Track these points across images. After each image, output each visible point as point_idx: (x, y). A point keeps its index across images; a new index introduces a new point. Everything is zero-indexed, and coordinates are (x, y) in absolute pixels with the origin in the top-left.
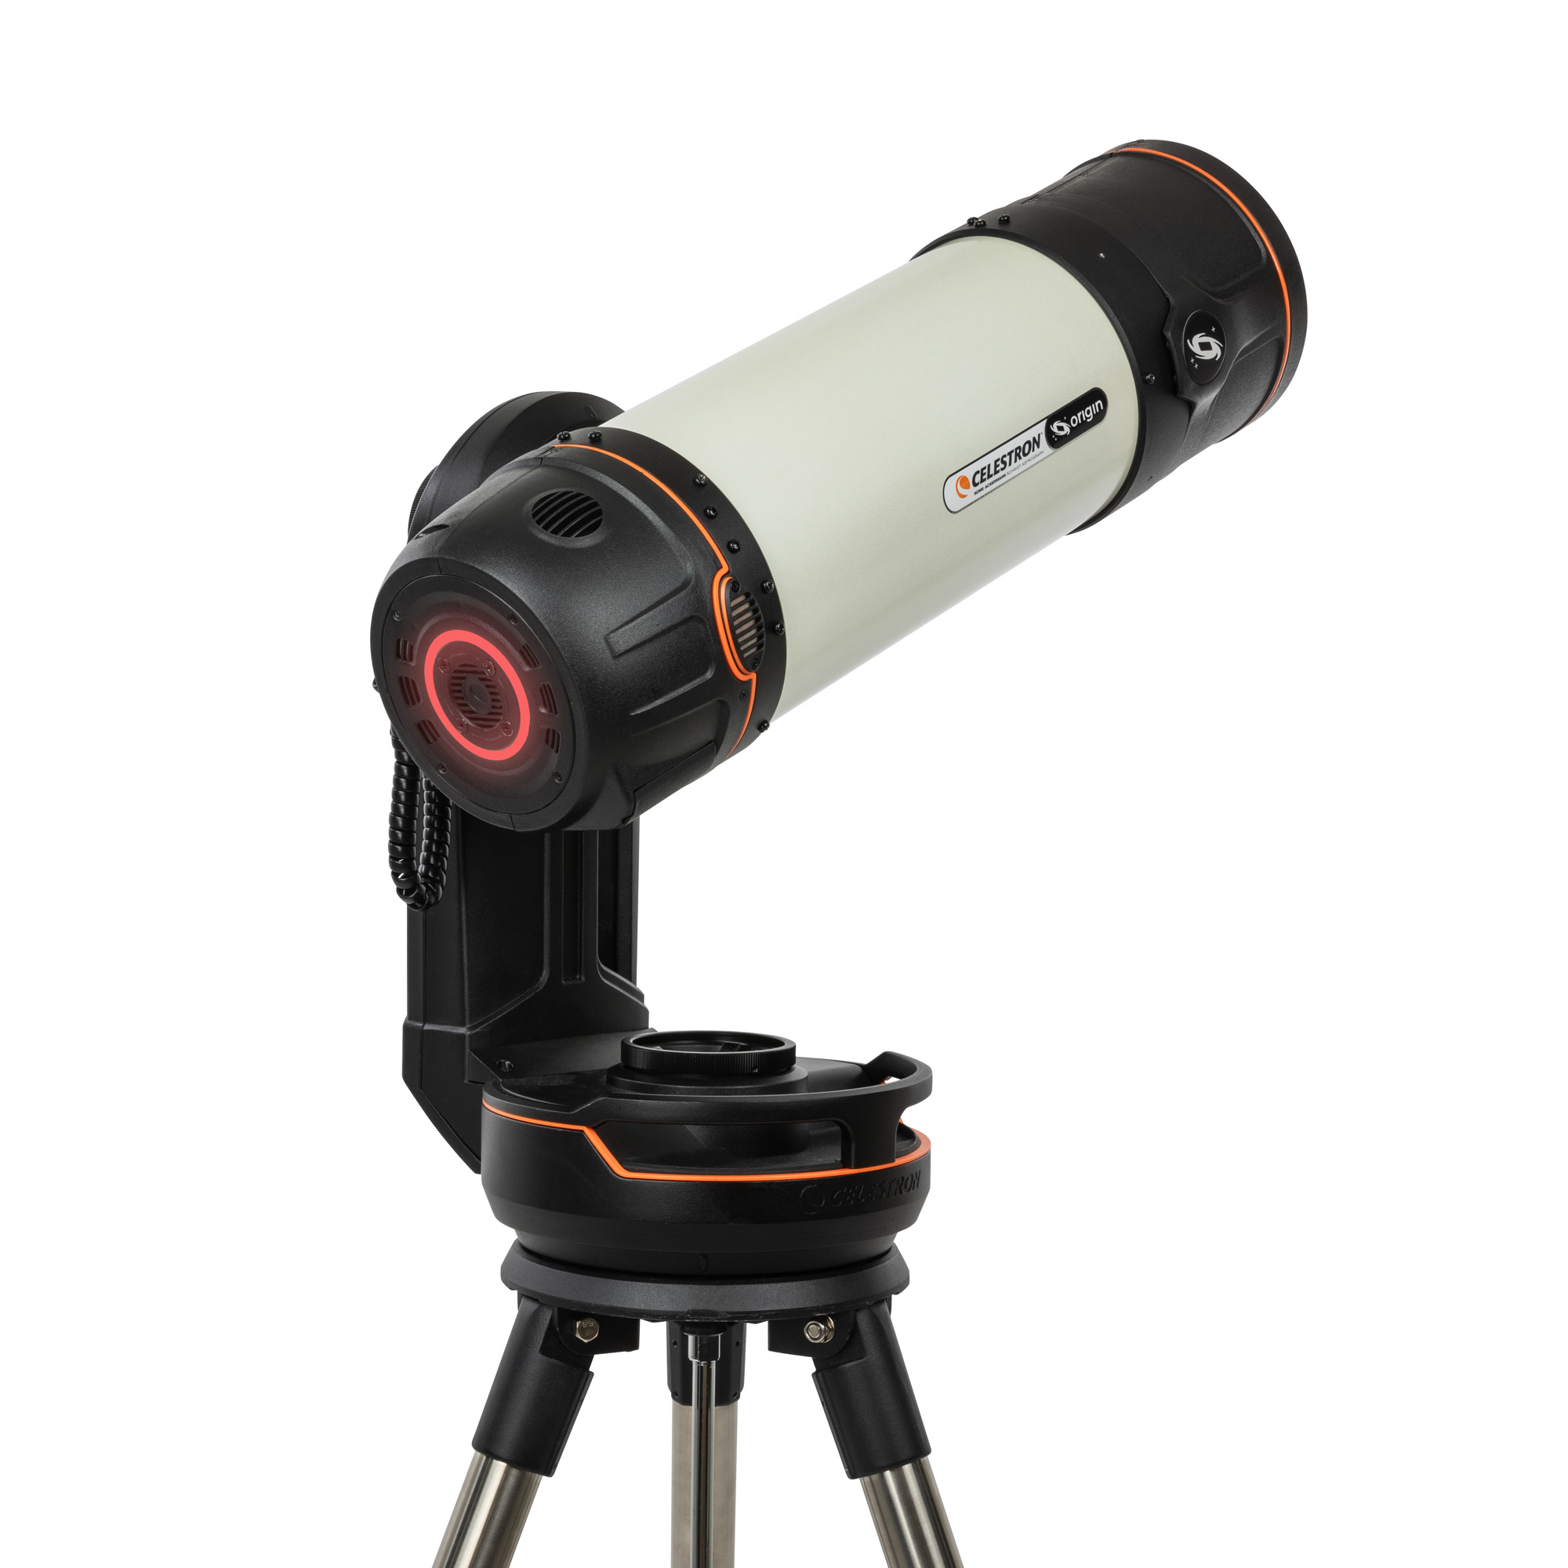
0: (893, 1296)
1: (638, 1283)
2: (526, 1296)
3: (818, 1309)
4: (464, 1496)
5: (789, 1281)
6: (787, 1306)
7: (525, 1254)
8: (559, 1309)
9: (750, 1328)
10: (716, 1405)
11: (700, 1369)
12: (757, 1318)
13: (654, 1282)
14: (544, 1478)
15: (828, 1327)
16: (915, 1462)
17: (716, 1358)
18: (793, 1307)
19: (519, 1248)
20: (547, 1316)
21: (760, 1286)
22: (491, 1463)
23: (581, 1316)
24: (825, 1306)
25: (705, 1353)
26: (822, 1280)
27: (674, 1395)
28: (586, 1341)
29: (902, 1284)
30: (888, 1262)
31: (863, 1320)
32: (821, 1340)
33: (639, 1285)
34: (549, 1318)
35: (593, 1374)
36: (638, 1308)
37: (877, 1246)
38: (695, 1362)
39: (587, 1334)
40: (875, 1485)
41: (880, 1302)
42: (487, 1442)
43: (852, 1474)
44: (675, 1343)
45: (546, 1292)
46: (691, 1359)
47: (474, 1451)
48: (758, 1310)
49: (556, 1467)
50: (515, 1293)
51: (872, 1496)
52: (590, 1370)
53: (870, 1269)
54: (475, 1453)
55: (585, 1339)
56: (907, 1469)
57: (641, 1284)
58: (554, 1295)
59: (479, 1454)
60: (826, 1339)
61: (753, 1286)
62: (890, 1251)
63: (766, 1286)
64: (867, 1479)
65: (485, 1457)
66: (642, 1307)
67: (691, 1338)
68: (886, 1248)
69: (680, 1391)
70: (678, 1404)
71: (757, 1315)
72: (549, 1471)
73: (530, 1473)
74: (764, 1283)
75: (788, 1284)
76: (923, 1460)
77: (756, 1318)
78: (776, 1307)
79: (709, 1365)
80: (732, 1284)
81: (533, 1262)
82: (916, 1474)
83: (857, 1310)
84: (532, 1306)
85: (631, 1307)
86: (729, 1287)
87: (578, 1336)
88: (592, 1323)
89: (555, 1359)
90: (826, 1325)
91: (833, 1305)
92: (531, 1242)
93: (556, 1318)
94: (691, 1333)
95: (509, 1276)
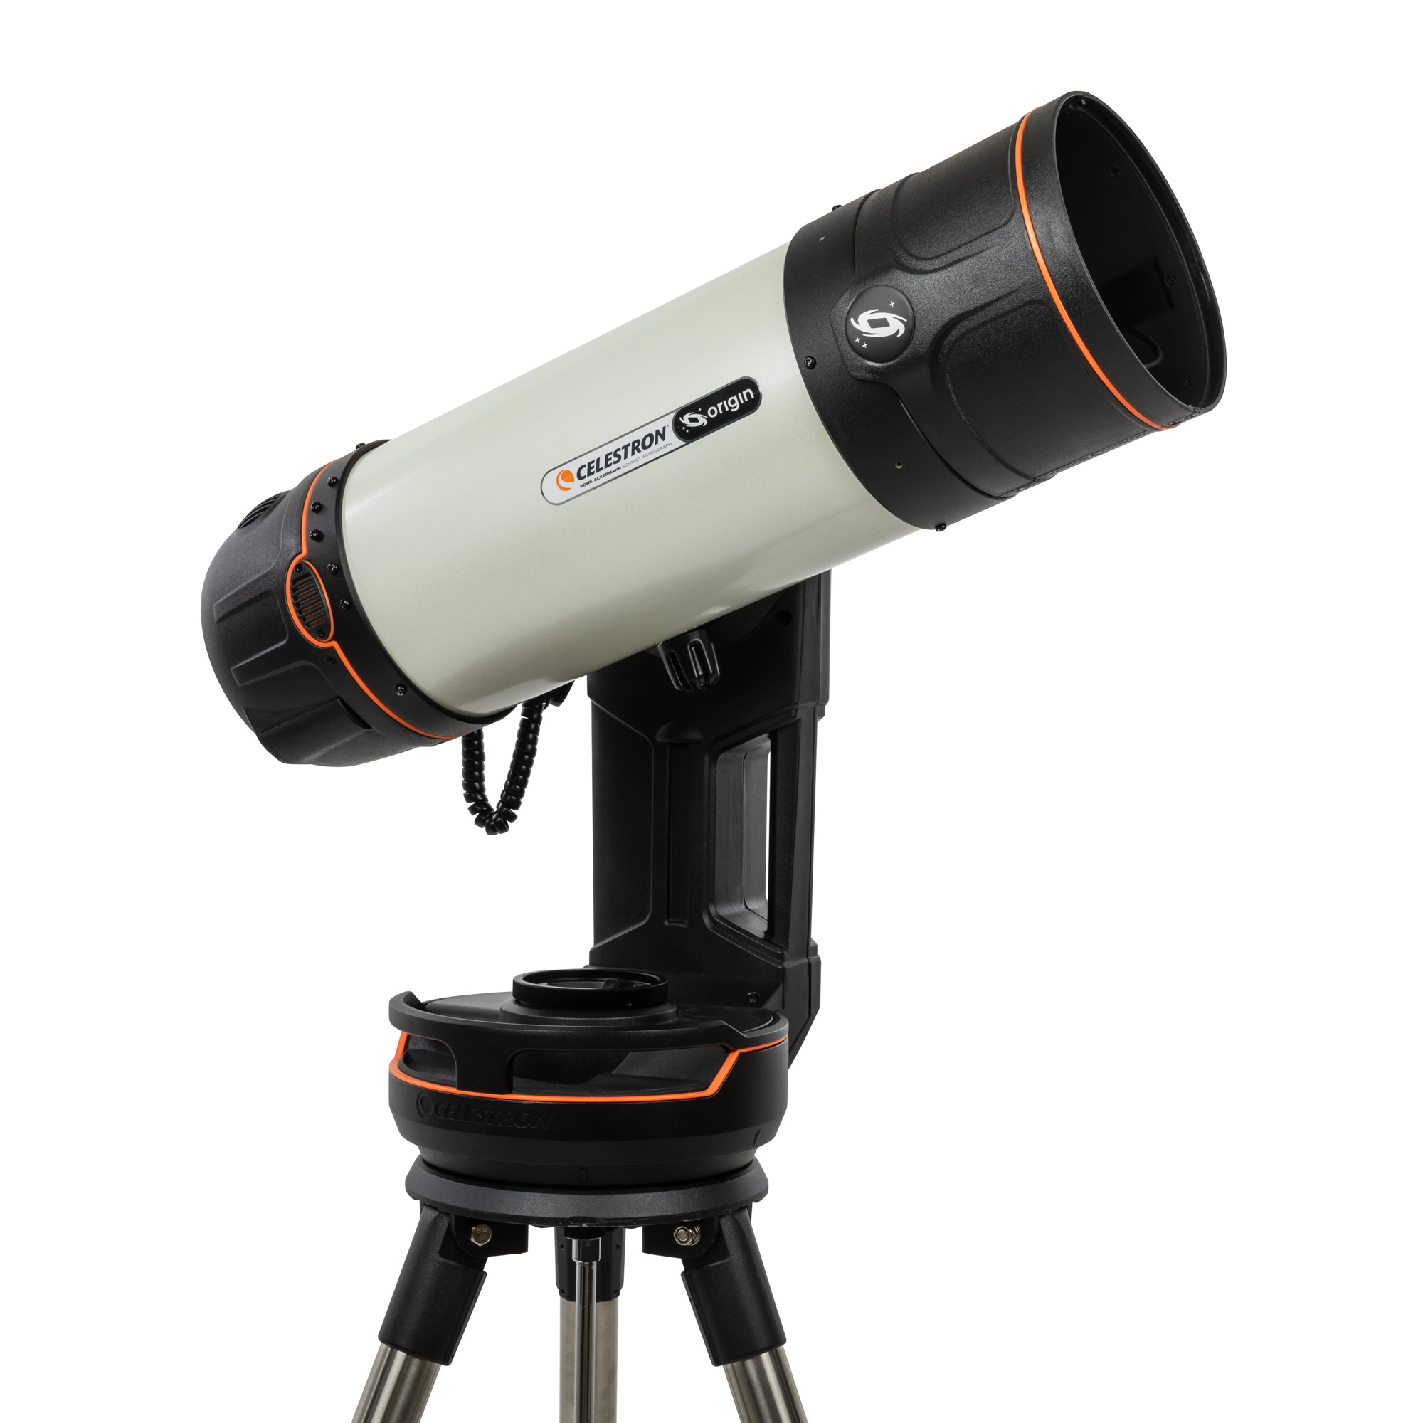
0: (754, 1204)
1: (526, 1193)
2: (427, 1205)
3: (686, 1216)
4: (371, 1383)
5: (660, 1191)
6: (658, 1213)
7: (426, 1167)
8: (456, 1216)
9: (628, 1232)
10: (597, 1301)
11: (583, 1270)
12: (631, 1223)
13: (540, 1192)
14: (443, 1367)
15: (695, 1231)
16: (772, 1351)
17: (597, 1260)
18: (663, 1214)
19: (422, 1163)
20: (444, 1223)
21: (634, 1195)
22: (395, 1354)
23: (477, 1222)
24: (692, 1213)
25: (586, 1255)
26: (689, 1190)
27: (562, 1292)
28: (480, 1245)
29: (761, 1193)
30: (749, 1174)
31: (726, 1225)
32: (689, 1243)
33: (527, 1194)
34: (446, 1224)
35: (486, 1274)
36: (526, 1215)
37: (739, 1159)
38: (578, 1263)
39: (481, 1238)
40: (737, 1371)
41: (741, 1209)
42: (391, 1335)
43: (716, 1362)
44: (562, 1246)
45: (445, 1202)
46: (574, 1260)
47: (380, 1343)
48: (632, 1217)
49: (453, 1356)
50: (418, 1202)
51: (734, 1381)
52: (485, 1270)
53: (734, 1180)
54: (381, 1346)
55: (479, 1243)
56: (765, 1357)
57: (528, 1193)
58: (451, 1204)
59: (384, 1346)
60: (693, 1242)
61: (627, 1195)
62: (751, 1164)
63: (640, 1196)
64: (729, 1366)
65: (389, 1349)
66: (529, 1214)
67: (574, 1242)
68: (747, 1162)
69: (566, 1289)
70: (565, 1300)
71: (631, 1221)
72: (447, 1360)
73: (430, 1363)
74: (638, 1193)
75: (659, 1193)
76: (779, 1349)
77: (633, 1224)
78: (648, 1214)
79: (591, 1265)
80: (609, 1194)
81: (434, 1174)
82: (772, 1361)
83: (721, 1216)
84: (433, 1214)
85: (519, 1214)
86: (606, 1197)
87: (473, 1240)
88: (485, 1229)
89: (453, 1261)
90: (693, 1230)
91: (699, 1212)
92: (432, 1157)
93: (453, 1225)
94: (575, 1238)
95: (413, 1188)
